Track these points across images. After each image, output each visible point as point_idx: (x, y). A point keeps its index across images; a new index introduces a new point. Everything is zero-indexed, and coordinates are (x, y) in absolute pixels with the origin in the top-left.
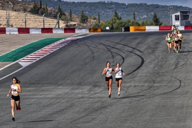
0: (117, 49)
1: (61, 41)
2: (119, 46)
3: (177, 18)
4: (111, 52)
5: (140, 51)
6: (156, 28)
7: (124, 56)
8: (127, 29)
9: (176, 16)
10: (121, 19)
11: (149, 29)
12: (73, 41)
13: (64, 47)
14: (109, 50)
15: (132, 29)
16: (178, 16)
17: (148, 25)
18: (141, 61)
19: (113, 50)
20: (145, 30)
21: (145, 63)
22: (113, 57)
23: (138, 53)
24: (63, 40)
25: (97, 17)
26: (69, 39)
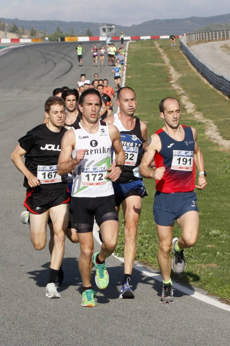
0: (51, 55)
1: (4, 49)
2: (53, 53)
3: (104, 30)
4: (45, 58)
5: (70, 57)
6: (87, 39)
7: (56, 62)
8: (63, 39)
9: (103, 29)
10: (62, 32)
11: (81, 39)
12: (14, 49)
13: (6, 54)
14: (44, 57)
15: (67, 39)
16: (105, 28)
17: (81, 36)
18: (70, 65)
19: (48, 57)
20: (77, 40)
21: (74, 68)
22: (46, 62)
23: (68, 59)
24: (7, 48)
25: (44, 32)
26: (12, 47)
